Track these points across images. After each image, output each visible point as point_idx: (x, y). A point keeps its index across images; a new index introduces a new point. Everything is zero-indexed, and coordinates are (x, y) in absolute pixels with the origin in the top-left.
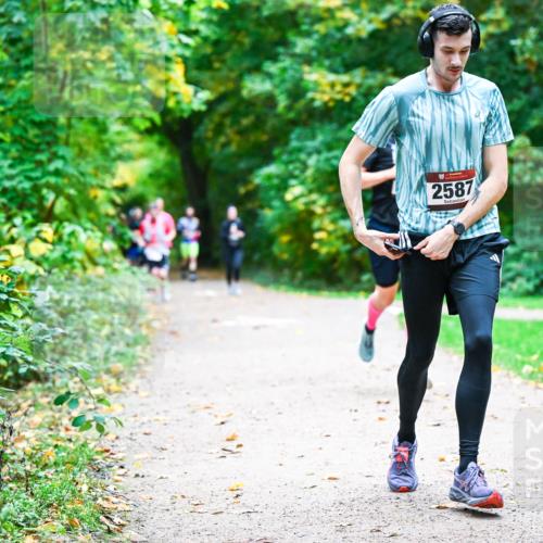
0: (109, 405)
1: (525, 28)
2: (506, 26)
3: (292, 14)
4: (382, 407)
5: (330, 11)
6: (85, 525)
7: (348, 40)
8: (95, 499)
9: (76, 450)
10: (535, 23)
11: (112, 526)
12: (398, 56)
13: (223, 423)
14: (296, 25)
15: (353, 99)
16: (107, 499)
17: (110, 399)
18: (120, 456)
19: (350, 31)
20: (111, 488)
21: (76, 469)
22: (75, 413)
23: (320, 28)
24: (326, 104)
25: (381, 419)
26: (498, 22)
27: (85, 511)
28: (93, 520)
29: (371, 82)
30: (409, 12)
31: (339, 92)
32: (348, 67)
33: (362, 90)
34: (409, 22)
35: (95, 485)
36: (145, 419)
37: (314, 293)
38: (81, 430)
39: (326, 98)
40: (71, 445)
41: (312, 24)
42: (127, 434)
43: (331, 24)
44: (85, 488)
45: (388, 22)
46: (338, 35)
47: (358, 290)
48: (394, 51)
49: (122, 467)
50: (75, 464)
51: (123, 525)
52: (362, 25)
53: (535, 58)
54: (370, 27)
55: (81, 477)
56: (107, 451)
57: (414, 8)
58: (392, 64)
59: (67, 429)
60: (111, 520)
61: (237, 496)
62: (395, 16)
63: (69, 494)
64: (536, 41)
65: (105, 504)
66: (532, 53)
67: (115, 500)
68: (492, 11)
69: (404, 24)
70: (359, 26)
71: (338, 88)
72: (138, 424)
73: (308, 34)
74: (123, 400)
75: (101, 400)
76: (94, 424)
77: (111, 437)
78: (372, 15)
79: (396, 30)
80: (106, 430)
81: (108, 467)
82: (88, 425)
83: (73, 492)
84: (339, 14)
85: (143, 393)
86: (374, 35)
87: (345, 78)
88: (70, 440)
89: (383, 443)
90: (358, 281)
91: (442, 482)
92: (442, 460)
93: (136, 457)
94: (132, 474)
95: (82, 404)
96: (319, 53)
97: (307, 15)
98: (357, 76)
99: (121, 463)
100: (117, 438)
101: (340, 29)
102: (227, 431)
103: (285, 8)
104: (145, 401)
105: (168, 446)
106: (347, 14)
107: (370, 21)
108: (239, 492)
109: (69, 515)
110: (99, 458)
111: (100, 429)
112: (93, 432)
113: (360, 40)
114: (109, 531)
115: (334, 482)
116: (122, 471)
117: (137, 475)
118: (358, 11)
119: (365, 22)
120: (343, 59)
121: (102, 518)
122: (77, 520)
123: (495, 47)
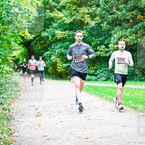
0: (11, 105)
1: (104, 21)
2: (100, 21)
3: (53, 18)
4: (72, 106)
5: (61, 17)
6: (5, 132)
7: (65, 24)
8: (8, 126)
9: (4, 115)
10: (106, 21)
11: (12, 133)
12: (76, 28)
13: (37, 109)
14: (53, 21)
15: (66, 37)
16: (11, 127)
17: (11, 104)
18: (13, 117)
19: (65, 22)
20: (11, 124)
21: (3, 120)
22: (3, 107)
23: (59, 21)
24: (60, 38)
25: (72, 108)
26: (98, 20)
27: (6, 129)
28: (7, 131)
29: (70, 33)
30: (78, 18)
31: (63, 36)
32: (65, 30)
33: (68, 35)
34: (78, 20)
35: (8, 123)
36: (19, 108)
37: (57, 80)
38: (5, 111)
39: (60, 37)
40: (2, 114)
41: (57, 20)
42: (15, 112)
43: (61, 20)
44: (5, 124)
45: (74, 20)
46: (63, 23)
47: (67, 80)
48: (75, 27)
49: (14, 119)
50: (3, 119)
51: (14, 132)
52: (68, 21)
53: (106, 28)
54: (70, 21)
55: (5, 122)
56: (10, 116)
57: (80, 17)
58: (74, 30)
59: (2, 111)
60: (11, 131)
61: (40, 126)
62: (75, 19)
63: (2, 125)
64: (106, 25)
65: (10, 128)
66: (105, 27)
67: (12, 127)
68: (97, 18)
69: (77, 21)
70: (67, 21)
71: (63, 35)
72: (18, 109)
73: (56, 23)
74: (14, 104)
75: (9, 104)
76: (8, 110)
77: (12, 112)
78: (70, 18)
79: (75, 22)
80: (10, 111)
81: (11, 119)
82: (6, 110)
83: (3, 125)
84: (63, 18)
85: (18, 103)
86: (70, 23)
87: (64, 32)
88: (2, 113)
89: (72, 114)
90: (67, 78)
91: (85, 122)
92: (85, 117)
93: (17, 117)
94: (16, 121)
95: (5, 105)
96: (58, 27)
97: (56, 18)
98: (67, 32)
99: (14, 118)
100: (13, 113)
101: (63, 22)
102: (38, 111)
103: (51, 17)
104: (19, 104)
105: (24, 114)
106: (65, 18)
107: (70, 20)
108: (40, 125)
109: (2, 130)
110: (9, 117)
111: (9, 111)
112: (7, 111)
113: (67, 24)
114: (11, 134)
115: (61, 123)
116: (14, 120)
117: (17, 121)
118: (67, 18)
119: (68, 20)
120: (64, 28)
121: (9, 131)
122: (4, 131)
123: (97, 26)
